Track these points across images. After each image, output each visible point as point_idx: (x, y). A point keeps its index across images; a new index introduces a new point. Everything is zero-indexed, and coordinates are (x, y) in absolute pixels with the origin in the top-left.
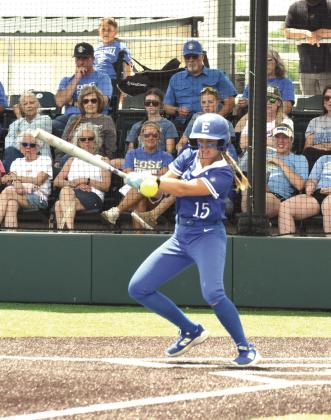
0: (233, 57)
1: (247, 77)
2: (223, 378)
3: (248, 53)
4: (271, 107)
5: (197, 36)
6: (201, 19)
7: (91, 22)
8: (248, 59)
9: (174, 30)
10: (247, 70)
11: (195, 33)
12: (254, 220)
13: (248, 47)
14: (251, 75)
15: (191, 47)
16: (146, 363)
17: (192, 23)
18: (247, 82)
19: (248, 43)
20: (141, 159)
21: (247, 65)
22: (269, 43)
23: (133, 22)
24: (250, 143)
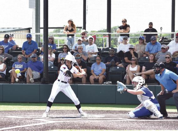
0: (40, 38)
1: (43, 43)
2: (37, 121)
3: (43, 37)
4: (49, 51)
5: (30, 33)
6: (31, 28)
7: (3, 29)
8: (43, 38)
9: (23, 31)
10: (43, 41)
11: (30, 32)
12: (45, 80)
13: (43, 35)
14: (44, 43)
15: (29, 35)
16: (17, 117)
17: (29, 29)
18: (43, 44)
19: (43, 34)
20: (17, 64)
21: (43, 40)
22: (49, 34)
23: (14, 29)
24: (44, 60)
